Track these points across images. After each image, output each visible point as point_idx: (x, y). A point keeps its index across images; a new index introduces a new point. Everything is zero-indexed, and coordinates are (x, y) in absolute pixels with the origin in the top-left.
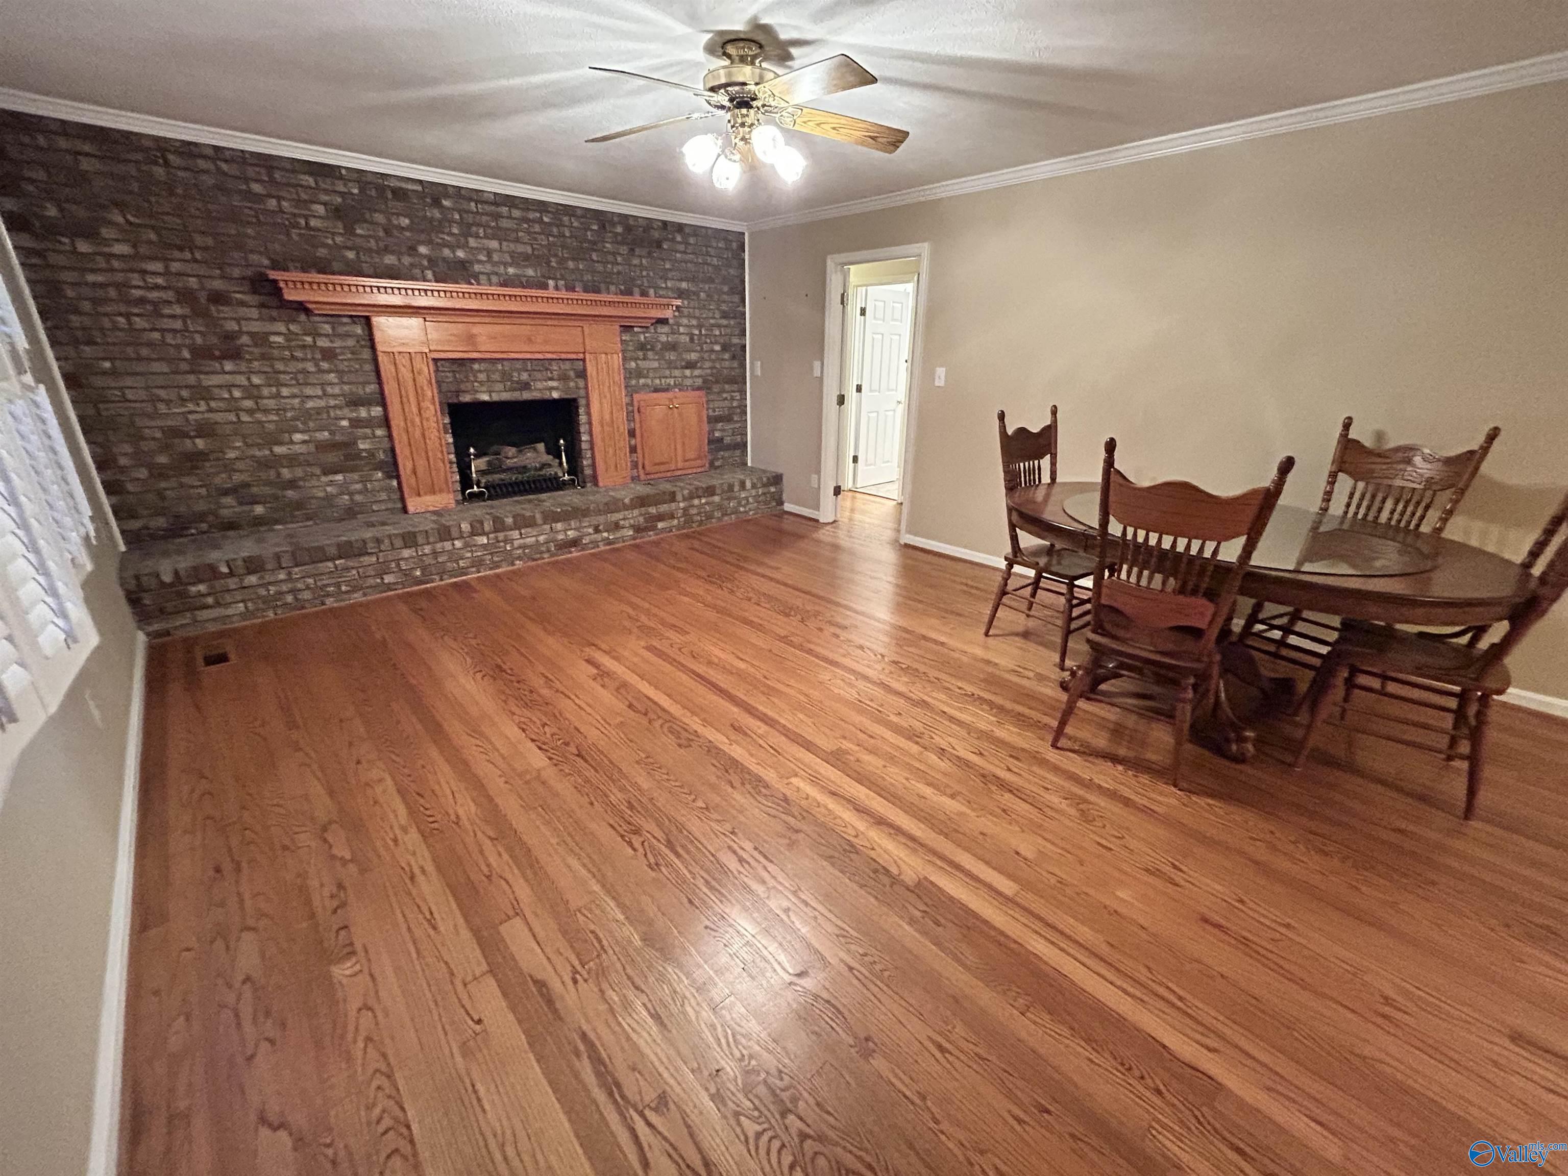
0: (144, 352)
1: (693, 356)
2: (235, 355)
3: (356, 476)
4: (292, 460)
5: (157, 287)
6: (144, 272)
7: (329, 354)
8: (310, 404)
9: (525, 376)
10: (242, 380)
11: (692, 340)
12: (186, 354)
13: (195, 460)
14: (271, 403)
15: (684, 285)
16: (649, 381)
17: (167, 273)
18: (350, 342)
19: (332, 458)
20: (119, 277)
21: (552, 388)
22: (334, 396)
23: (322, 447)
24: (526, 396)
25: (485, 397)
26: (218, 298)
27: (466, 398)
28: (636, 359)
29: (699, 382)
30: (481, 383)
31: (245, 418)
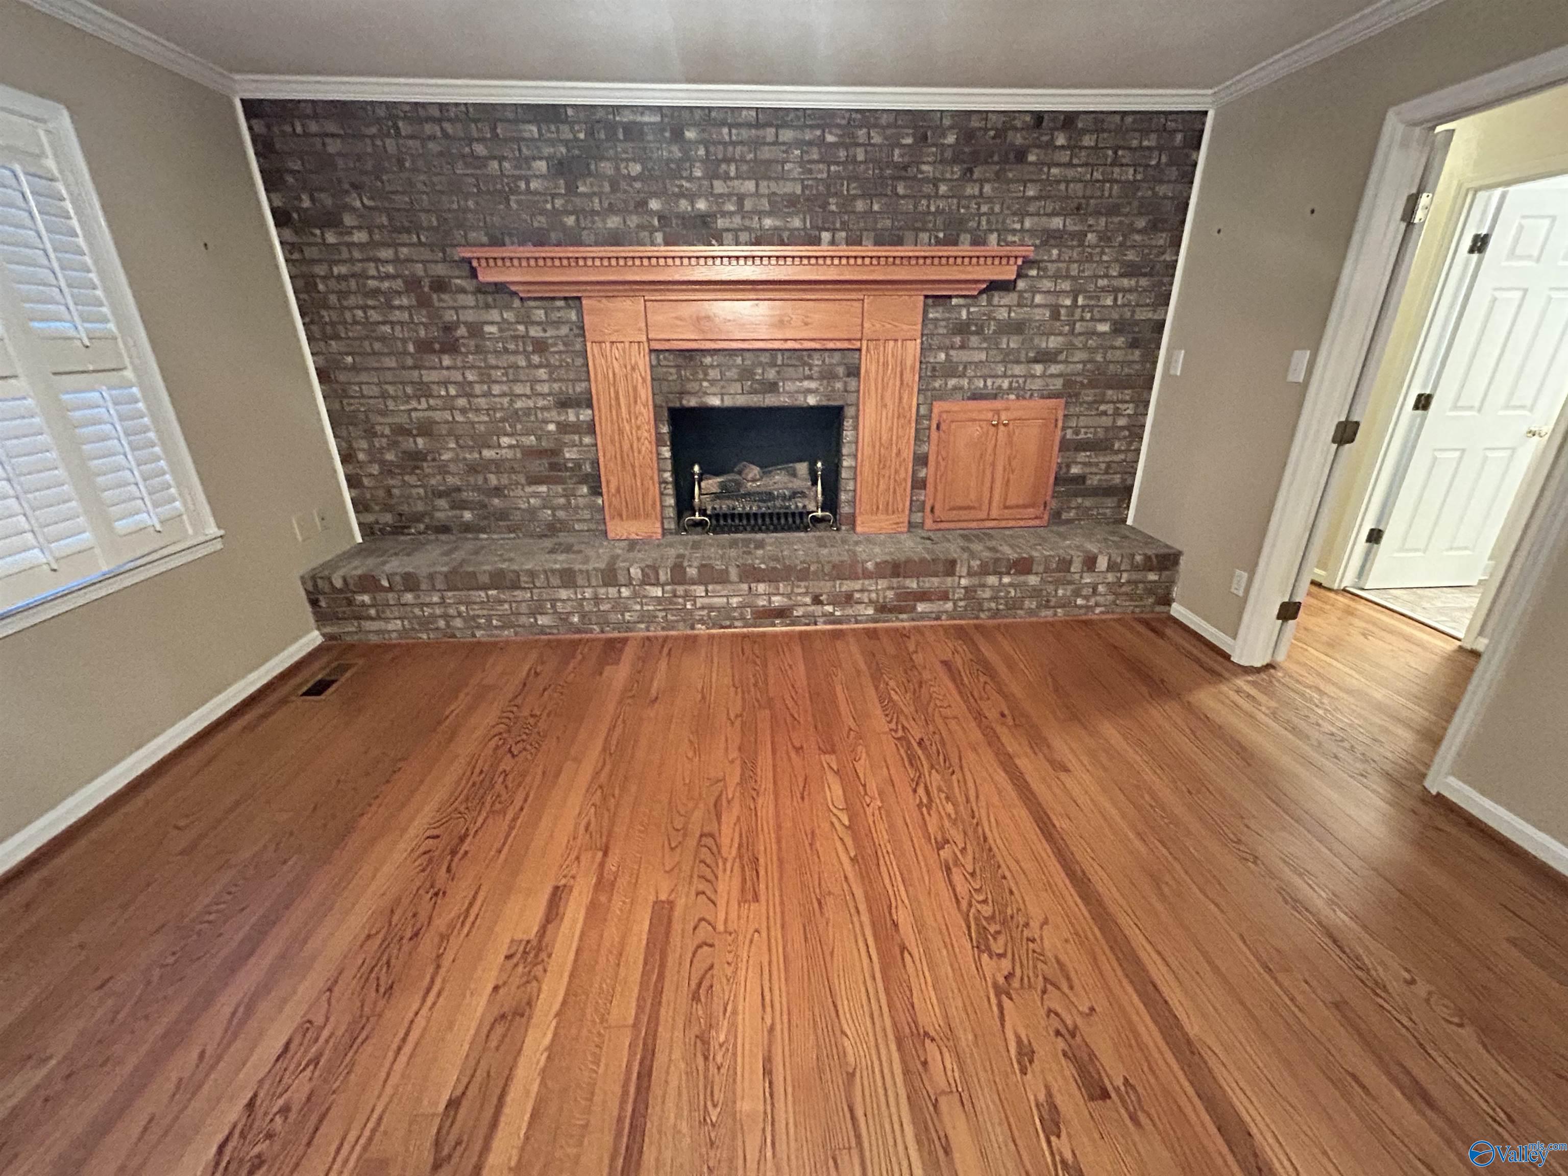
0: (377, 346)
1: (1054, 342)
2: (451, 348)
3: (559, 489)
4: (498, 466)
5: (388, 277)
6: (377, 260)
7: (541, 346)
8: (519, 404)
9: (771, 374)
10: (457, 376)
11: (1055, 315)
12: (411, 348)
13: (415, 458)
14: (482, 402)
15: (1057, 223)
16: (965, 382)
17: (396, 261)
18: (564, 330)
19: (539, 466)
20: (358, 267)
21: (809, 391)
22: (544, 396)
23: (530, 453)
24: (770, 400)
25: (715, 402)
26: (440, 285)
27: (692, 402)
28: (946, 349)
29: (1058, 383)
30: (713, 382)
31: (459, 418)
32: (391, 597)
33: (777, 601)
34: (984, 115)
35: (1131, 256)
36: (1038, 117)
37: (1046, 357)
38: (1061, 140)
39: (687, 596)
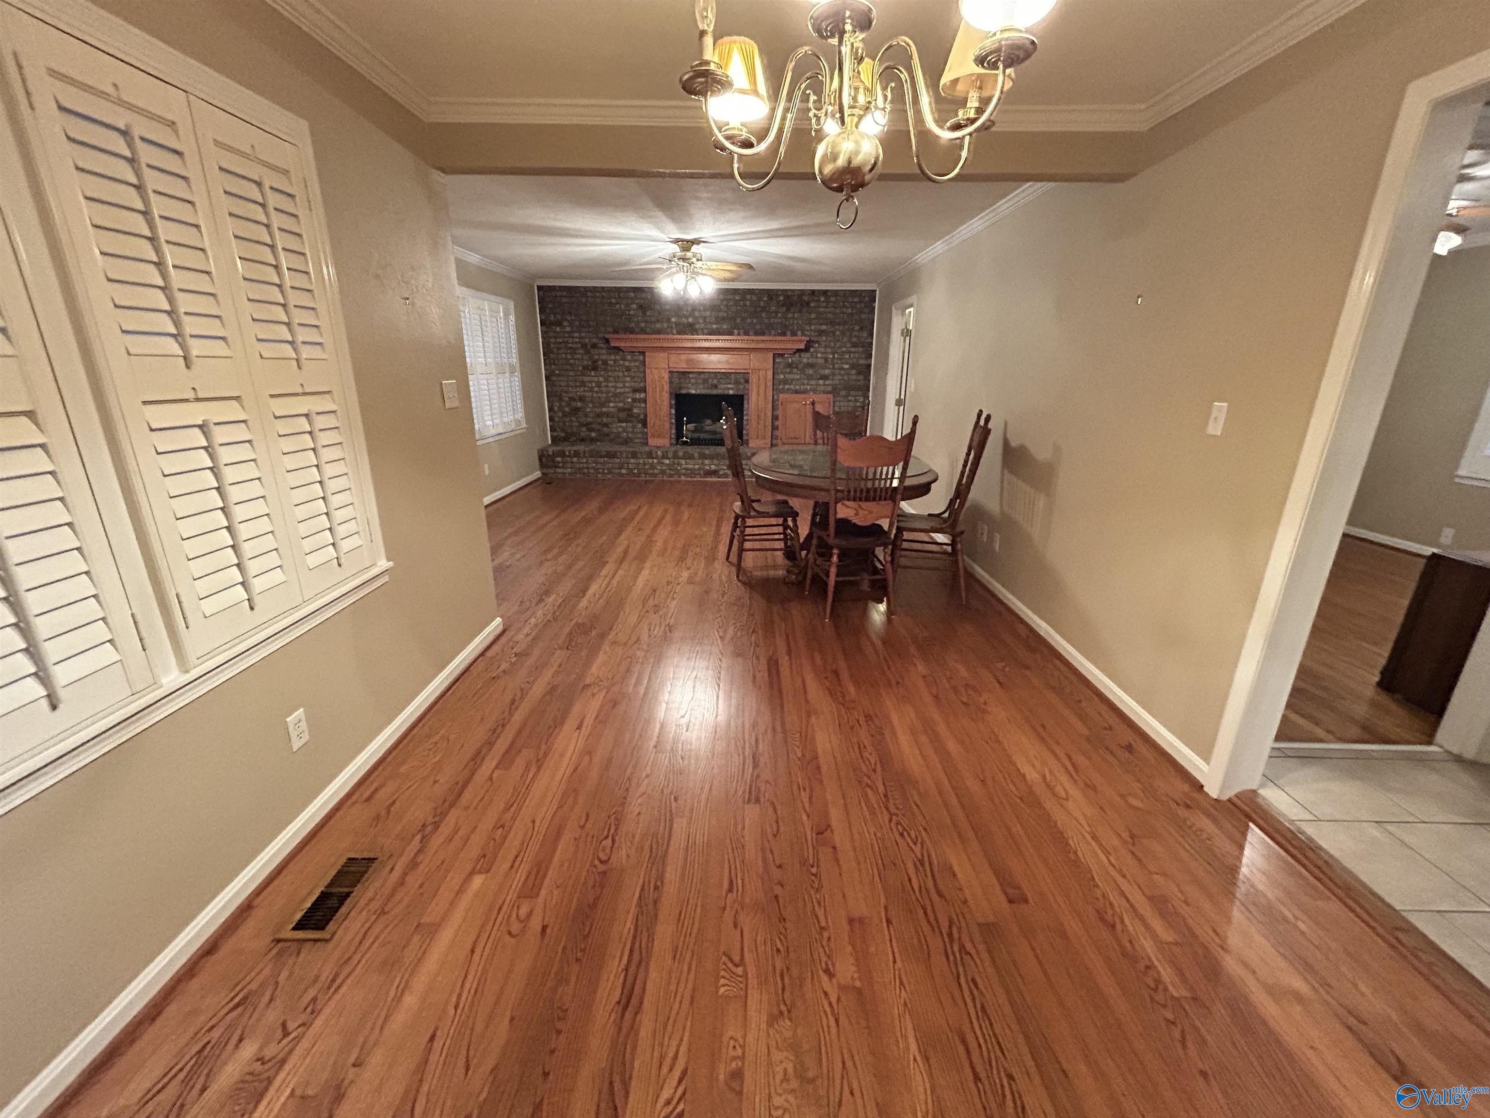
0: (568, 367)
1: (827, 372)
2: (595, 369)
3: (630, 424)
4: (607, 415)
5: (576, 343)
6: (573, 337)
7: (628, 369)
8: (618, 391)
9: (715, 381)
10: (596, 379)
11: (826, 360)
12: (580, 368)
13: (576, 410)
14: (604, 389)
15: (824, 327)
16: (792, 387)
17: (580, 337)
18: (637, 364)
19: (622, 415)
20: (566, 340)
21: (729, 389)
22: (628, 387)
23: (620, 410)
24: (715, 392)
25: (693, 392)
26: (594, 346)
27: (684, 392)
28: (784, 373)
30: (693, 384)
31: (595, 395)
32: (569, 459)
33: (713, 467)
34: (793, 291)
35: (854, 340)
36: (813, 292)
37: (824, 377)
38: (822, 299)
39: (679, 464)
